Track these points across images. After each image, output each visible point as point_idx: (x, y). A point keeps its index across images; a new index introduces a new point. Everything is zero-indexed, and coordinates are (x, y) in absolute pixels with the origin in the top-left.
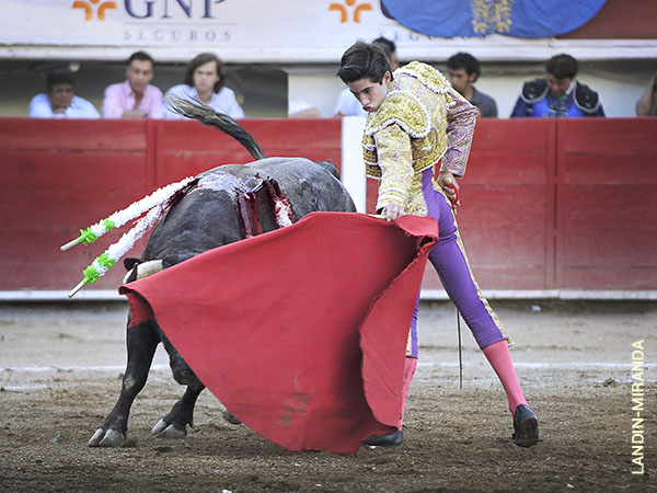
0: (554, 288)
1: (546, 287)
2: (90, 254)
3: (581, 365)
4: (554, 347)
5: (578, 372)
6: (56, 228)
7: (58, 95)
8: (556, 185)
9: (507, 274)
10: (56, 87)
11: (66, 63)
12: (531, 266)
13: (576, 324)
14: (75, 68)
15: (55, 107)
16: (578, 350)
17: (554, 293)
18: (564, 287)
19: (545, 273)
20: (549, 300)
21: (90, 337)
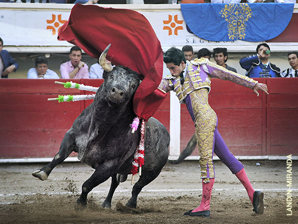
0: (266, 155)
1: (262, 155)
2: (55, 141)
3: (278, 190)
4: (266, 182)
5: (277, 193)
6: (39, 129)
7: (40, 69)
8: (266, 108)
9: (245, 149)
10: (39, 65)
11: (44, 54)
12: (255, 145)
13: (276, 171)
14: (48, 56)
15: (39, 74)
16: (276, 183)
17: (266, 157)
18: (270, 154)
19: (262, 148)
20: (264, 160)
21: (55, 179)
